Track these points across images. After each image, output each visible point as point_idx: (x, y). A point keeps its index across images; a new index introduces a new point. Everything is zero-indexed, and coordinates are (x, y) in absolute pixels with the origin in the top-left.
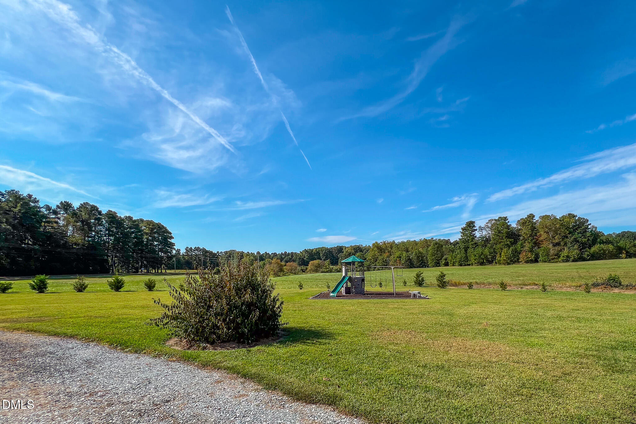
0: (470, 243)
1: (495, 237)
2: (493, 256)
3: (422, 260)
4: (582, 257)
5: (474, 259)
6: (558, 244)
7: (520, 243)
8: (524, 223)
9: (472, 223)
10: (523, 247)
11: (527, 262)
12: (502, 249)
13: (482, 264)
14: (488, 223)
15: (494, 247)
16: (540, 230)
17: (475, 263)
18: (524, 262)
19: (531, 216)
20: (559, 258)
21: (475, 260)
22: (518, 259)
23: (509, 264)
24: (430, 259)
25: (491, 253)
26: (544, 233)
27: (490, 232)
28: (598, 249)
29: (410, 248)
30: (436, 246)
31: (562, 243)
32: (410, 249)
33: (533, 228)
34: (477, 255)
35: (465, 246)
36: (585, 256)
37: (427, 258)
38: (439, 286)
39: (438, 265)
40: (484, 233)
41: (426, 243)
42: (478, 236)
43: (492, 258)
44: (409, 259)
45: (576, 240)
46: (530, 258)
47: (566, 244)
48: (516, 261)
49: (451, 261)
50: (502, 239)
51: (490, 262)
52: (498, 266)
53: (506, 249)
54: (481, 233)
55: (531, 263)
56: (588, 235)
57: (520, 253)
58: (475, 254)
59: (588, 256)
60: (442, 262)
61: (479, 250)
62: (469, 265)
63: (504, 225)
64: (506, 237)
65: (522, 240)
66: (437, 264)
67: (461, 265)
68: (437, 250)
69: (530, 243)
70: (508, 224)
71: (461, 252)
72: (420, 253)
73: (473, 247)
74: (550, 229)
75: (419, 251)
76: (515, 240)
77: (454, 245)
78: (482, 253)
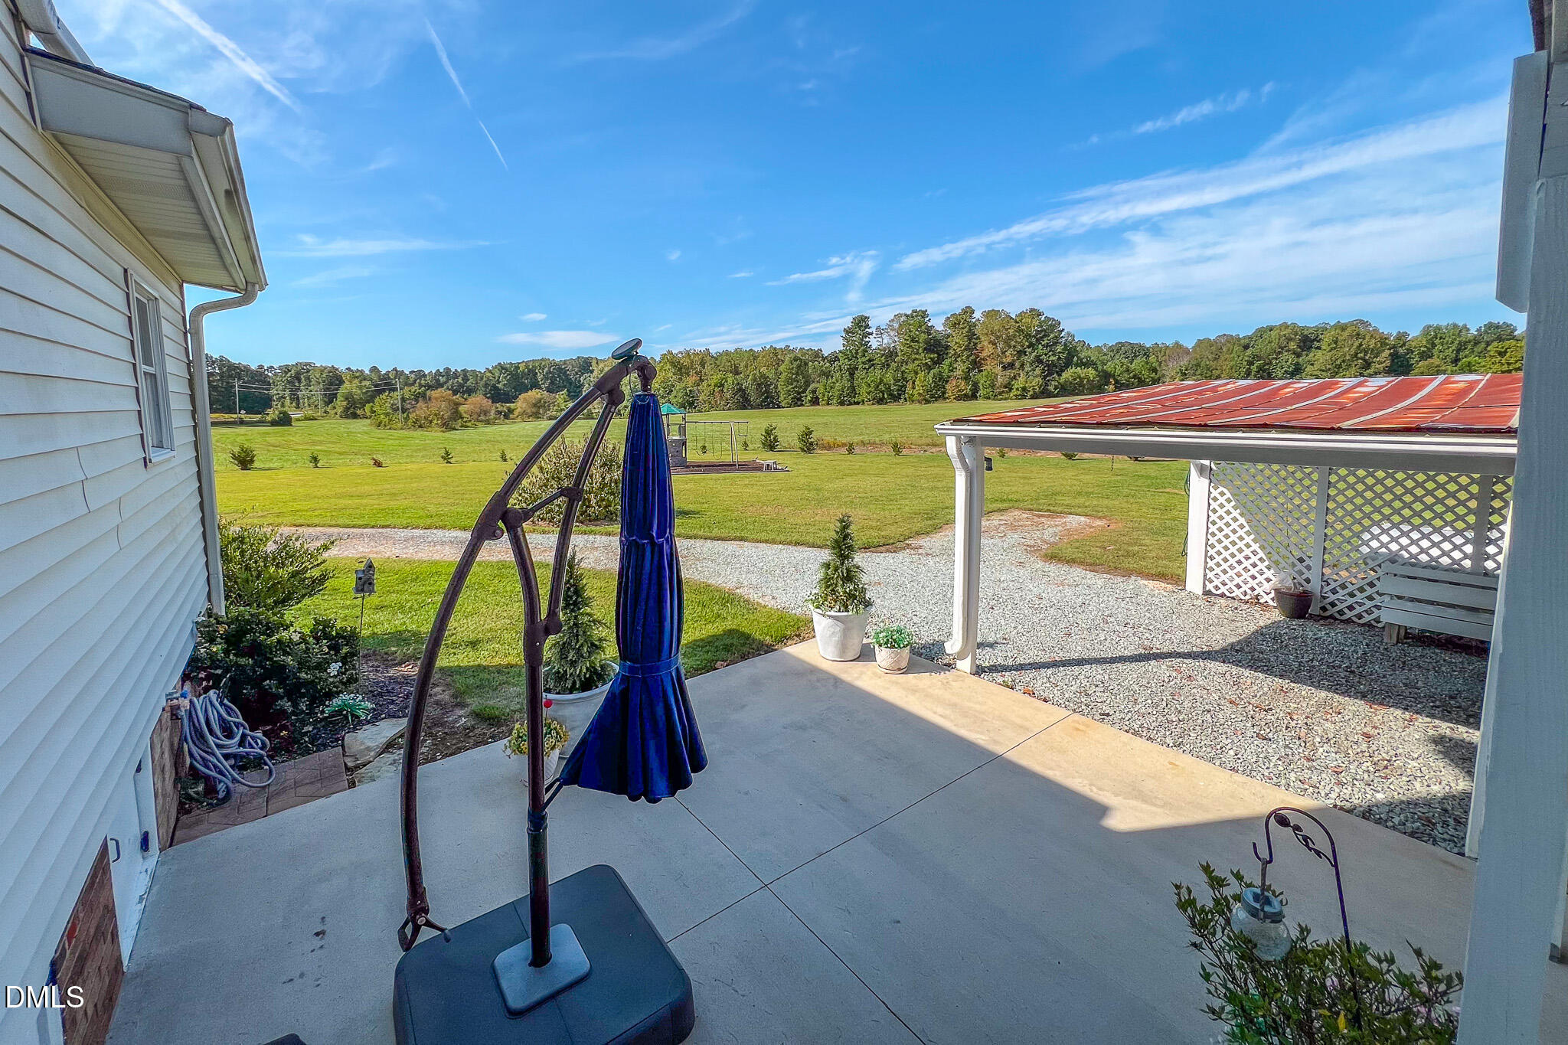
0: (860, 360)
1: (905, 349)
2: (899, 386)
3: (766, 391)
4: (1048, 390)
5: (866, 392)
6: (1011, 365)
7: (947, 362)
8: (955, 323)
9: (865, 319)
10: (952, 371)
11: (958, 398)
12: (916, 373)
13: (881, 401)
14: (893, 320)
15: (903, 368)
16: (983, 338)
17: (869, 399)
18: (954, 399)
19: (968, 311)
20: (1010, 391)
21: (868, 394)
22: (944, 393)
23: (927, 402)
24: (782, 390)
25: (896, 380)
26: (989, 343)
27: (896, 339)
28: (1072, 376)
29: (742, 365)
30: (795, 364)
31: (1017, 365)
32: (741, 368)
33: (971, 336)
34: (872, 385)
35: (850, 365)
36: (1051, 388)
37: (776, 387)
38: (803, 450)
39: (799, 403)
40: (885, 341)
41: (775, 355)
42: (874, 347)
43: (898, 390)
44: (740, 389)
45: (1038, 360)
46: (963, 390)
47: (1022, 366)
48: (940, 397)
49: (824, 395)
50: (917, 353)
51: (896, 398)
52: (909, 406)
53: (923, 373)
54: (880, 340)
55: (964, 400)
56: (1059, 350)
57: (947, 381)
58: (869, 382)
59: (1055, 389)
60: (806, 396)
61: (877, 373)
62: (858, 403)
63: (920, 327)
64: (925, 349)
65: (951, 357)
66: (797, 402)
67: (842, 403)
68: (798, 372)
69: (965, 362)
70: (929, 325)
71: (842, 376)
72: (763, 376)
73: (865, 368)
74: (998, 337)
75: (760, 373)
76: (939, 355)
77: (830, 362)
78: (881, 381)
